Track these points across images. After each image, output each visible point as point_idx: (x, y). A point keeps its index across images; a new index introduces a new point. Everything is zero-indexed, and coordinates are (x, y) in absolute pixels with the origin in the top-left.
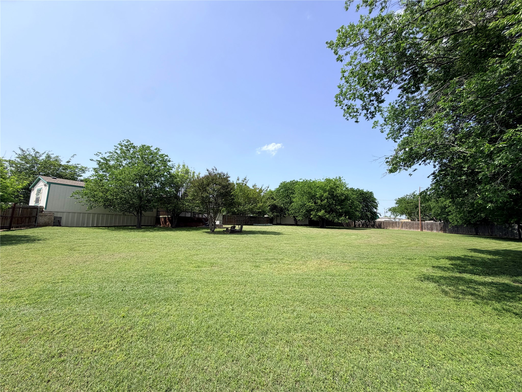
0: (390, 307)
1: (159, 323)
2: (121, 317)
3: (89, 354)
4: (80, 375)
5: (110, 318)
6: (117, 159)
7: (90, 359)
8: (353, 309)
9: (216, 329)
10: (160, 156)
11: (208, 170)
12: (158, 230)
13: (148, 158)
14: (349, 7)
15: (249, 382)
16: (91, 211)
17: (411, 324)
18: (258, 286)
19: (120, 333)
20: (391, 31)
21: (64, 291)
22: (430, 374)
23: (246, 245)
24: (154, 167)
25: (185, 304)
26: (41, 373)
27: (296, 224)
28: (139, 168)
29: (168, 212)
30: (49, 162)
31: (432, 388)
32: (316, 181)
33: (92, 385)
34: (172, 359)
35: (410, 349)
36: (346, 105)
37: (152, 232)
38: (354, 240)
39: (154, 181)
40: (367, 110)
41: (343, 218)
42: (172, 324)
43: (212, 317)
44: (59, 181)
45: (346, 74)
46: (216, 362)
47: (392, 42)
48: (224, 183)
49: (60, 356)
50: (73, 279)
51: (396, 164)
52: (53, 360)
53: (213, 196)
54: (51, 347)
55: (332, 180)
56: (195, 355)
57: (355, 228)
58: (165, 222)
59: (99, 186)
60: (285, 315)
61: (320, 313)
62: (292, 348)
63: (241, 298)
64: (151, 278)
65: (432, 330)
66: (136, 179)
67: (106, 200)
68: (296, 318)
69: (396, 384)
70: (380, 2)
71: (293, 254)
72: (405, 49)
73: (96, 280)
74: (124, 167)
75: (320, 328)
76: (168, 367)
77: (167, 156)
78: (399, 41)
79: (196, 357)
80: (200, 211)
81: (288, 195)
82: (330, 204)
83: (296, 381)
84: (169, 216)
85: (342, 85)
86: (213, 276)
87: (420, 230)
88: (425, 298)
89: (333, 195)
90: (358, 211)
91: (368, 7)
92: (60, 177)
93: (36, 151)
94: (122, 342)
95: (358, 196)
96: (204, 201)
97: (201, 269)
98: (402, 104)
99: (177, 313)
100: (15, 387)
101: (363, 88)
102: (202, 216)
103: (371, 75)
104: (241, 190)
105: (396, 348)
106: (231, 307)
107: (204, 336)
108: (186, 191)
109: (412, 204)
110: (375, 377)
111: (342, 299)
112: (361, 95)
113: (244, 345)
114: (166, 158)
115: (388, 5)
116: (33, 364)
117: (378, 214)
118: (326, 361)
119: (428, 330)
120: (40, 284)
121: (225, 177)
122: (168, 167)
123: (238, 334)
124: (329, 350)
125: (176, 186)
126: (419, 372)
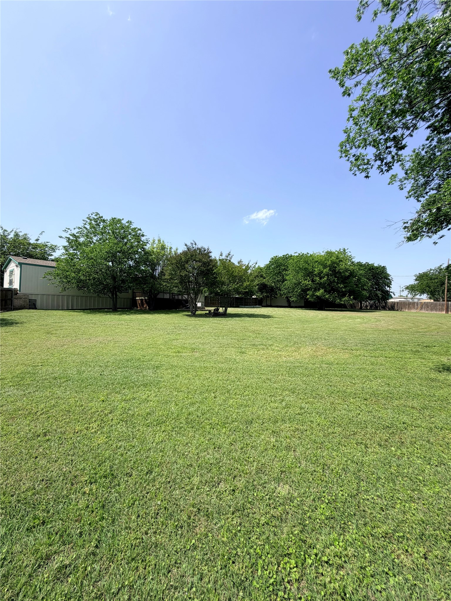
0: (396, 400)
1: (139, 408)
2: (100, 401)
3: (71, 435)
4: (65, 454)
5: (90, 402)
6: (87, 236)
7: (73, 440)
8: (352, 400)
9: (198, 417)
10: (132, 230)
11: (186, 245)
12: (135, 313)
13: (119, 232)
14: (362, 16)
15: (231, 470)
16: (64, 293)
17: (421, 419)
18: (243, 373)
19: (100, 416)
20: (421, 44)
21: (44, 374)
22: (436, 473)
23: (231, 329)
24: (126, 243)
25: (165, 390)
26: (29, 450)
27: (289, 305)
28: (111, 245)
29: (144, 293)
30: (17, 240)
31: (438, 487)
32: (315, 254)
33: (76, 463)
34: (153, 443)
35: (416, 446)
36: (354, 156)
37: (129, 315)
38: (358, 324)
39: (128, 259)
40: (382, 160)
41: (346, 298)
42: (151, 409)
43: (192, 404)
44: (30, 261)
45: (355, 114)
46: (197, 448)
47: (420, 62)
48: (205, 259)
49: (45, 435)
50: (52, 363)
51: (417, 229)
52: (39, 438)
53: (193, 275)
54: (36, 426)
55: (334, 253)
56: (176, 441)
57: (361, 310)
58: (142, 304)
59: (71, 266)
60: (272, 404)
61: (312, 403)
62: (278, 439)
63: (225, 385)
64: (130, 363)
65: (446, 427)
66: (109, 257)
67: (79, 281)
68: (285, 408)
69: (396, 480)
70: (408, 3)
71: (285, 340)
72: (440, 70)
73: (75, 364)
74: (95, 244)
75: (312, 419)
76: (148, 450)
77: (140, 230)
78: (431, 58)
79: (176, 443)
80: (179, 291)
81: (280, 272)
82: (331, 282)
83: (282, 472)
84: (146, 298)
85: (349, 129)
86: (194, 362)
87: (444, 312)
88: (441, 391)
89: (335, 271)
90: (365, 290)
91: (389, 12)
92: (31, 256)
93: (4, 229)
94: (103, 425)
95: (367, 272)
96: (184, 281)
97: (181, 354)
98: (432, 149)
99: (157, 398)
100: (7, 461)
101: (378, 130)
102: (182, 298)
103: (389, 112)
104: (225, 267)
105: (399, 444)
106: (213, 395)
107: (184, 423)
108: (163, 269)
109: (436, 281)
110: (372, 472)
111: (339, 390)
112: (374, 141)
113: (227, 433)
114: (139, 232)
115: (418, 6)
116: (21, 442)
117: (391, 293)
118: (316, 453)
119: (440, 426)
120: (21, 367)
121: (206, 252)
122: (142, 243)
123: (220, 422)
124: (320, 443)
125: (152, 264)
126: (424, 470)
